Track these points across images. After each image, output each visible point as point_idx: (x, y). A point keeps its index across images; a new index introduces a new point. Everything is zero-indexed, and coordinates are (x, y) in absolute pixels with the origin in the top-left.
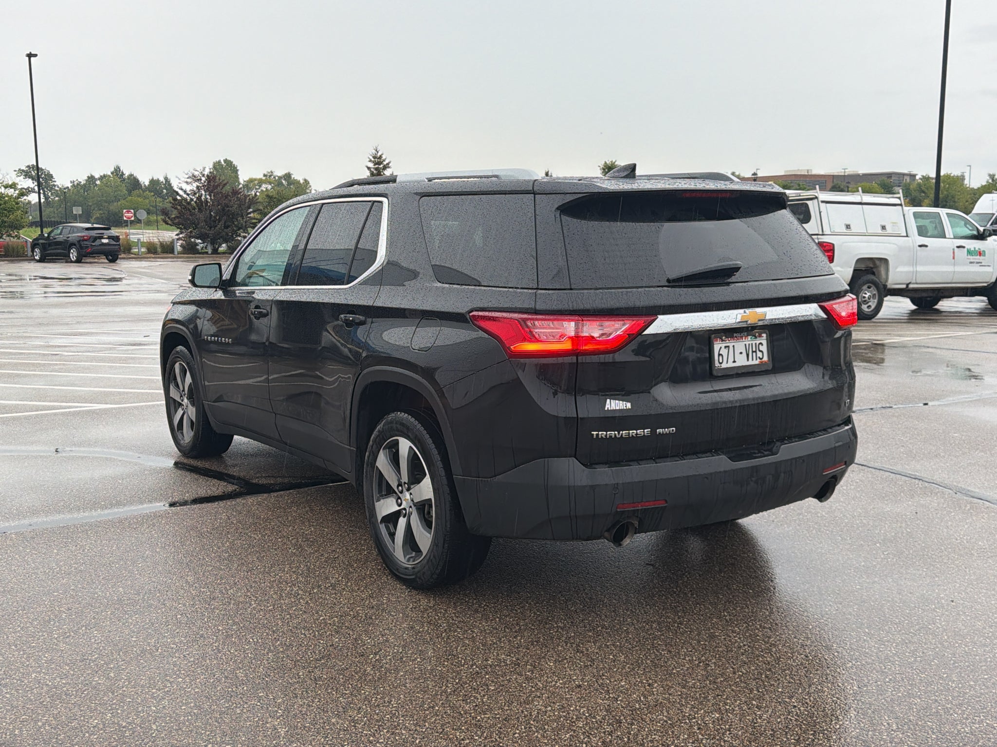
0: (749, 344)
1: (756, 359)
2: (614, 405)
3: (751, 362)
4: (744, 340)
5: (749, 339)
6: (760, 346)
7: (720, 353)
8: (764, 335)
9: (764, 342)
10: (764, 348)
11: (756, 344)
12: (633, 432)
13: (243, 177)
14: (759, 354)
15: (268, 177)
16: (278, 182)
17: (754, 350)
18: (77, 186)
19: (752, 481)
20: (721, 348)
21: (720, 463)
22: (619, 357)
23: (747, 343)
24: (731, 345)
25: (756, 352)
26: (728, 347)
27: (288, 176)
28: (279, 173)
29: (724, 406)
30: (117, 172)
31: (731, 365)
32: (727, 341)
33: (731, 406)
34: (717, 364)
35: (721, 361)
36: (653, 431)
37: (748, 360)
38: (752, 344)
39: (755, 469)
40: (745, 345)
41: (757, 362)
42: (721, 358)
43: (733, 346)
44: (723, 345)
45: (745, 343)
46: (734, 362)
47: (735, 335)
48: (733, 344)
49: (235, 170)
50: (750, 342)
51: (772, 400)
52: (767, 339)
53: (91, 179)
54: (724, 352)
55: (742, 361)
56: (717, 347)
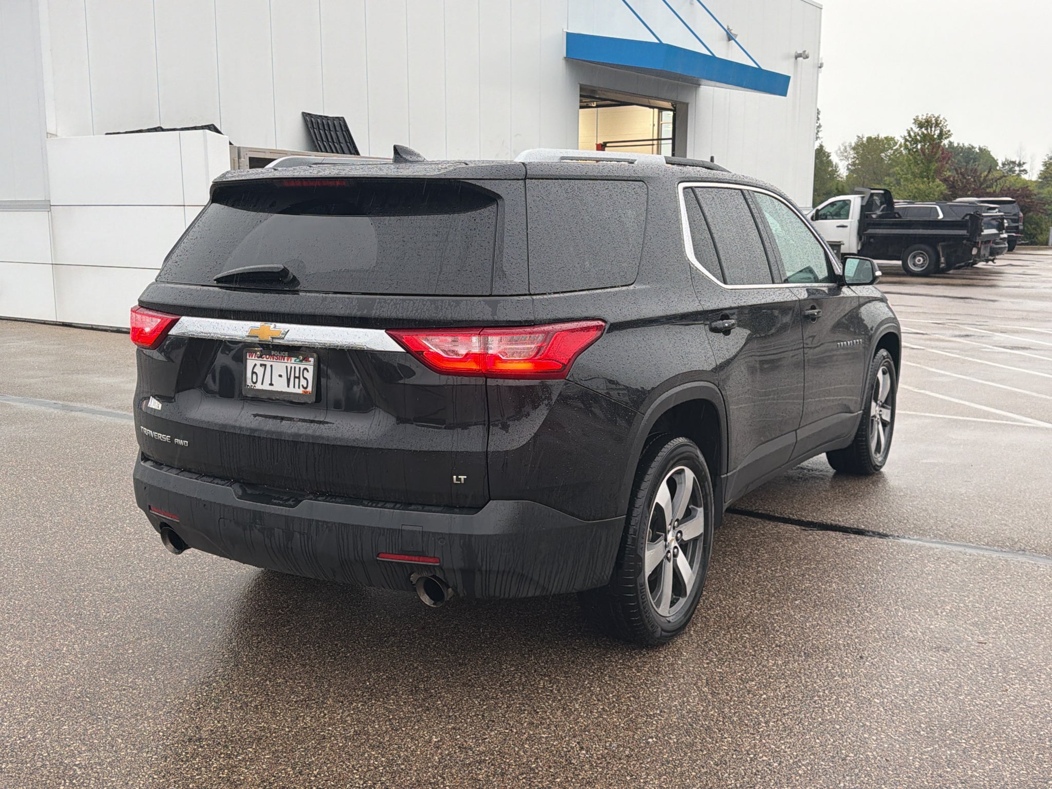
0: (291, 367)
1: (299, 388)
2: (153, 403)
3: (291, 390)
4: (286, 361)
5: (293, 361)
6: (305, 371)
7: (254, 371)
8: (312, 360)
9: (311, 369)
10: (310, 375)
11: (300, 368)
12: (160, 435)
14: (303, 382)
17: (297, 375)
19: (256, 527)
20: (255, 365)
23: (289, 366)
24: (268, 364)
25: (299, 378)
26: (265, 365)
29: (232, 431)
31: (266, 387)
32: (265, 359)
33: (239, 432)
34: (249, 383)
35: (254, 380)
36: (172, 440)
37: (288, 386)
38: (295, 367)
40: (287, 367)
41: (301, 391)
42: (254, 376)
43: (271, 366)
44: (259, 363)
45: (286, 364)
46: (271, 384)
47: (273, 353)
48: (272, 363)
50: (293, 366)
51: (291, 439)
52: (314, 366)
54: (260, 370)
55: (280, 386)
56: (250, 363)
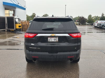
1: (56, 41)
2: (32, 44)
5: (55, 38)
10: (57, 39)
12: (34, 48)
13: (92, 17)
15: (95, 16)
16: (96, 17)
18: (75, 18)
21: (47, 53)
22: (33, 39)
27: (97, 16)
28: (96, 16)
30: (79, 16)
31: (51, 41)
34: (49, 41)
36: (37, 48)
39: (53, 55)
43: (52, 39)
47: (52, 37)
49: (91, 16)
53: (76, 17)
54: (50, 39)
55: (53, 41)
56: (49, 39)
